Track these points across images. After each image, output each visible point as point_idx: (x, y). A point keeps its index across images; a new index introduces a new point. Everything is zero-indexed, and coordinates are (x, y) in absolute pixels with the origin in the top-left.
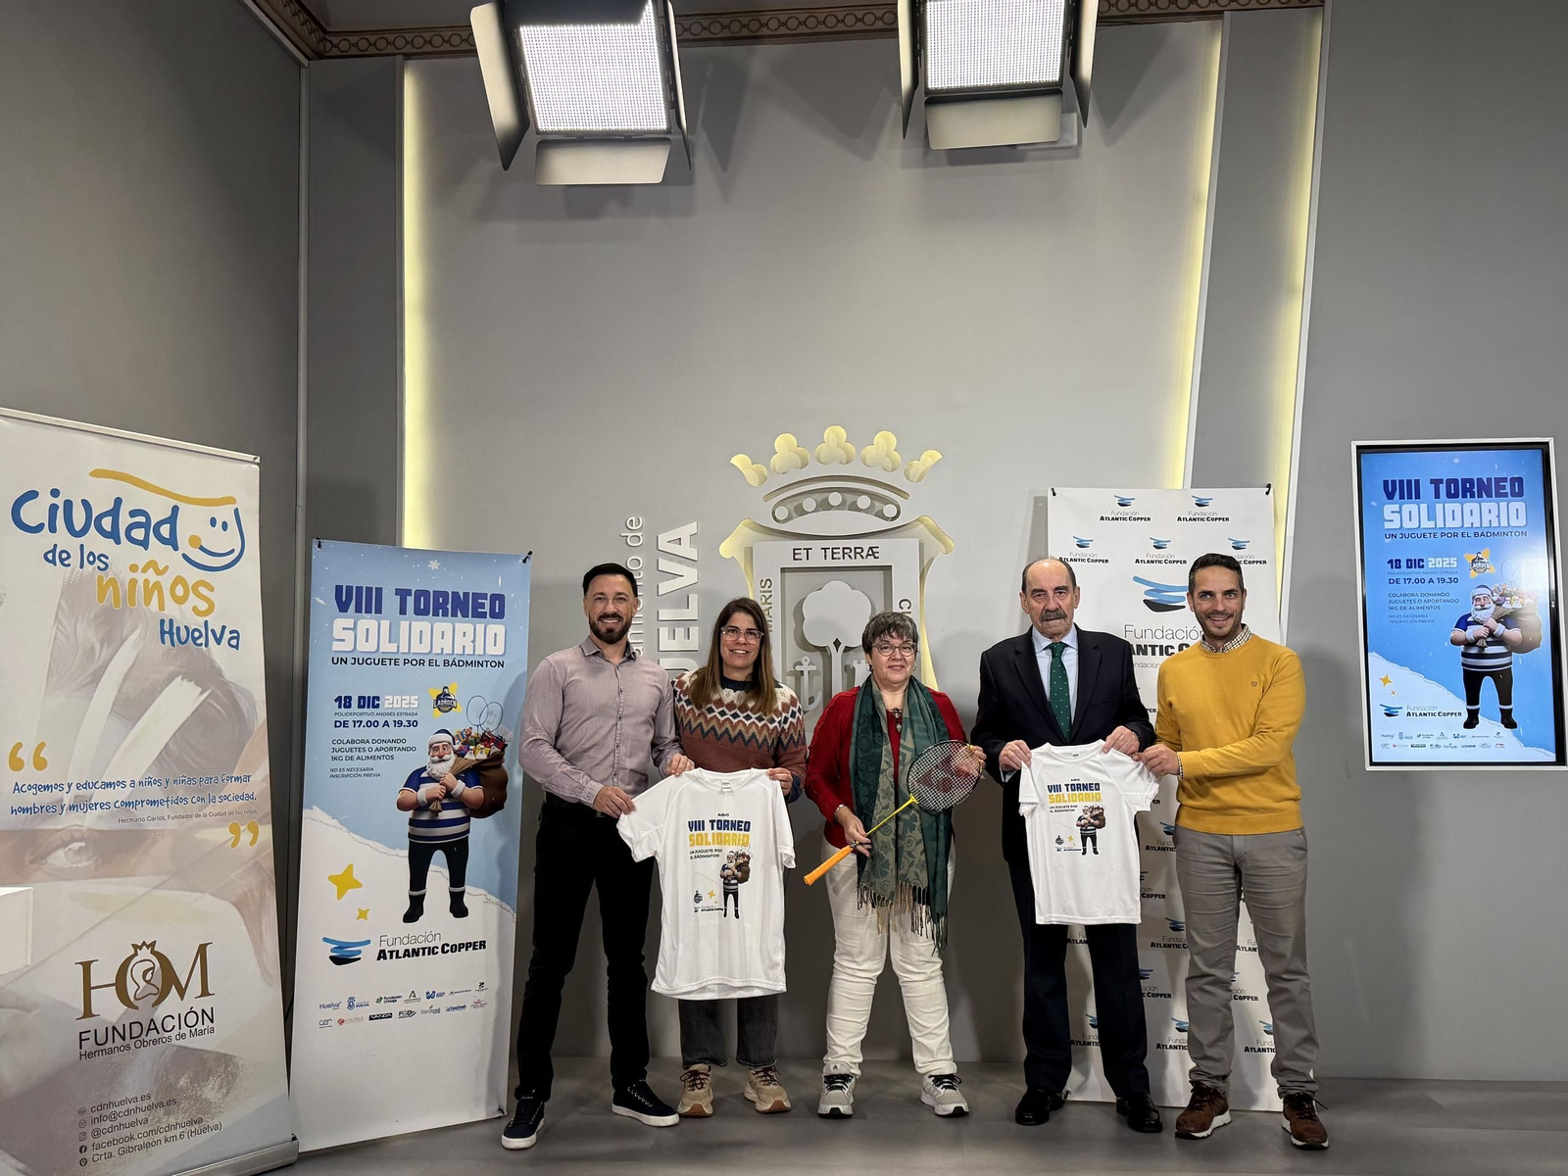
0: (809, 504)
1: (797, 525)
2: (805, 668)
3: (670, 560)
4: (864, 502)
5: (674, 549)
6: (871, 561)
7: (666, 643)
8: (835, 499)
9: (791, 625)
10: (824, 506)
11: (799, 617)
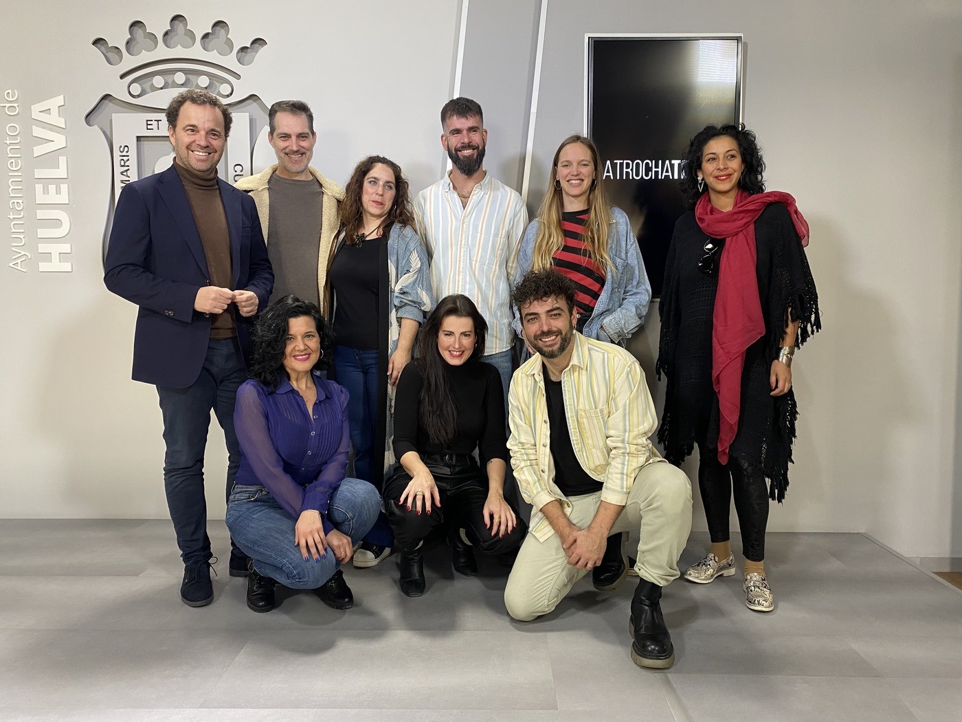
1: (149, 100)
3: (43, 128)
4: (203, 82)
5: (44, 117)
7: (40, 198)
8: (180, 78)
10: (172, 84)
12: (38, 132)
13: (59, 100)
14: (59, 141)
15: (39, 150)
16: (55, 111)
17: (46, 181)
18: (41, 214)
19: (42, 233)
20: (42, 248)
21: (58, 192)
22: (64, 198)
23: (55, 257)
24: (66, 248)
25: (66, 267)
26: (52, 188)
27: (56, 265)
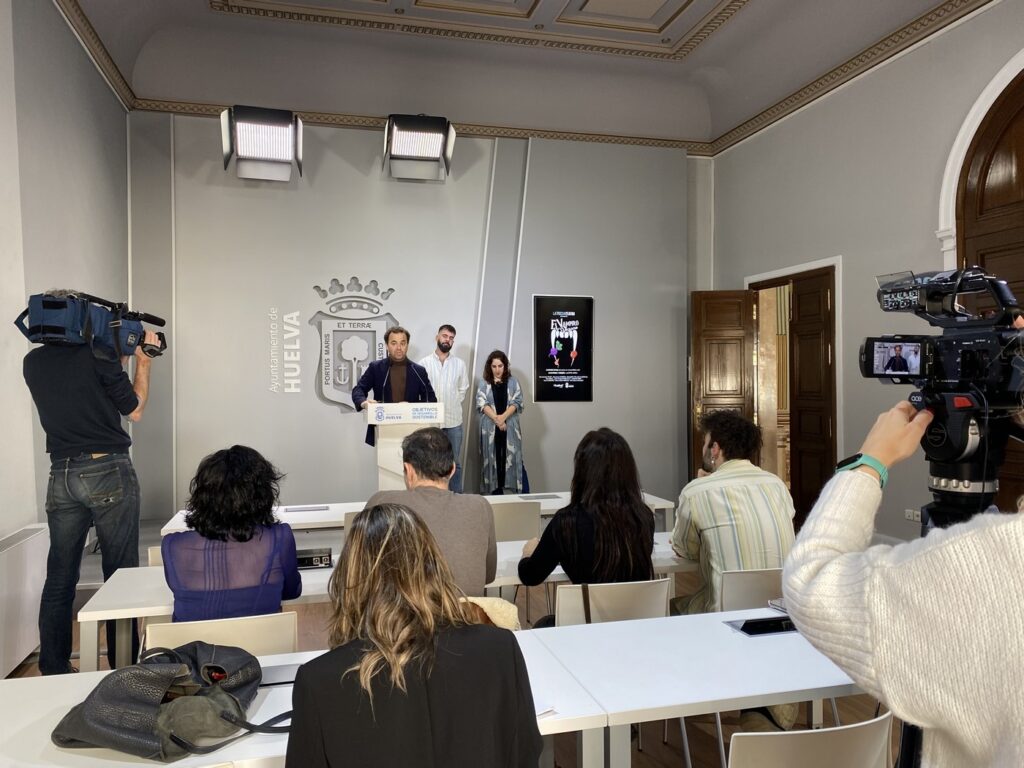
0: (344, 306)
1: (340, 314)
2: (343, 368)
3: (289, 326)
4: (365, 306)
5: (289, 321)
6: (368, 329)
7: (286, 358)
8: (354, 305)
9: (337, 352)
10: (350, 307)
11: (340, 349)
12: (286, 328)
13: (297, 314)
14: (297, 332)
15: (286, 336)
16: (295, 318)
17: (289, 351)
18: (286, 366)
19: (286, 374)
20: (286, 381)
21: (295, 355)
22: (298, 358)
23: (293, 386)
24: (298, 381)
25: (298, 390)
26: (292, 354)
27: (293, 390)
